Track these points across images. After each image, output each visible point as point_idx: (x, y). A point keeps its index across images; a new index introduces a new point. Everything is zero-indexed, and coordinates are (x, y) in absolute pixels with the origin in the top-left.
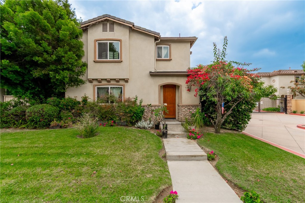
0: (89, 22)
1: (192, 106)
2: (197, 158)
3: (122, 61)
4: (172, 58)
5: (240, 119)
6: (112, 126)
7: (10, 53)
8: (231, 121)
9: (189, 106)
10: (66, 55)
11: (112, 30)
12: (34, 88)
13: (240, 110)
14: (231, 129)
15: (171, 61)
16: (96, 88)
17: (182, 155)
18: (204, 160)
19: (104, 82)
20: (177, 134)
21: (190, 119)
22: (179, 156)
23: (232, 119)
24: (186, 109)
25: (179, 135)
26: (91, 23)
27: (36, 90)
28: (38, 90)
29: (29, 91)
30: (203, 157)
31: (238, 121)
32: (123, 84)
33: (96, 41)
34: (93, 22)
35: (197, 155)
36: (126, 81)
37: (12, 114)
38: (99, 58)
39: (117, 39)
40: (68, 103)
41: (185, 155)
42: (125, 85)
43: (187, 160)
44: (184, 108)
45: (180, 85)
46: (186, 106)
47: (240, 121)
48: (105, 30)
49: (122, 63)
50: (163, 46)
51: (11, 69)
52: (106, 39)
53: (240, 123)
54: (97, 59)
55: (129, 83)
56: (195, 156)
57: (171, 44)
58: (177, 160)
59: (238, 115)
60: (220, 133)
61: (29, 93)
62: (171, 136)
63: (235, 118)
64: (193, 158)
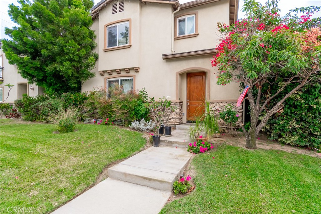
0: (98, 6)
1: (226, 102)
2: (153, 184)
3: (131, 46)
4: (199, 32)
5: (315, 125)
6: (107, 124)
7: (32, 51)
8: (294, 129)
9: (222, 102)
10: (67, 45)
11: (121, 9)
12: (56, 84)
13: (315, 107)
14: (296, 146)
15: (198, 37)
16: (107, 81)
17: (130, 173)
18: (164, 190)
19: (114, 74)
20: (176, 143)
21: (224, 124)
22: (125, 174)
23: (296, 126)
24: (217, 107)
25: (179, 144)
26: (100, 7)
27: (58, 86)
28: (59, 86)
29: (52, 87)
30: (164, 184)
31: (312, 130)
32: (133, 75)
33: (106, 26)
34: (102, 5)
35: (152, 178)
36: (137, 70)
37: (34, 108)
38: (109, 46)
39: (126, 19)
40: (77, 98)
41: (134, 174)
42: (135, 76)
43: (136, 184)
44: (213, 105)
45: (207, 69)
46: (217, 102)
47: (315, 131)
48: (114, 12)
49: (131, 47)
50: (186, 17)
51: (32, 65)
52: (116, 21)
53: (316, 133)
54: (107, 48)
55: (139, 73)
56: (150, 179)
57: (198, 12)
58: (121, 180)
59: (310, 118)
60: (255, 148)
61: (52, 89)
62: (167, 144)
63: (302, 123)
64: (146, 182)
